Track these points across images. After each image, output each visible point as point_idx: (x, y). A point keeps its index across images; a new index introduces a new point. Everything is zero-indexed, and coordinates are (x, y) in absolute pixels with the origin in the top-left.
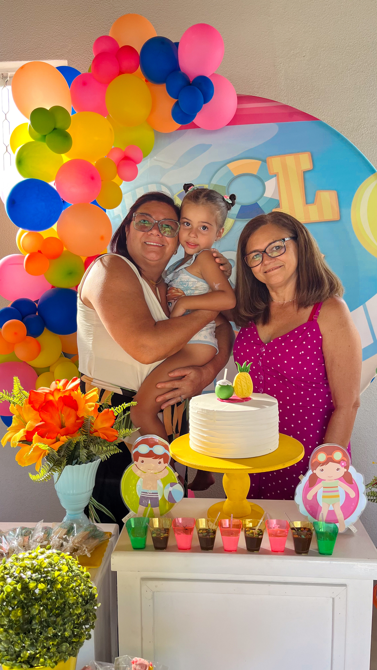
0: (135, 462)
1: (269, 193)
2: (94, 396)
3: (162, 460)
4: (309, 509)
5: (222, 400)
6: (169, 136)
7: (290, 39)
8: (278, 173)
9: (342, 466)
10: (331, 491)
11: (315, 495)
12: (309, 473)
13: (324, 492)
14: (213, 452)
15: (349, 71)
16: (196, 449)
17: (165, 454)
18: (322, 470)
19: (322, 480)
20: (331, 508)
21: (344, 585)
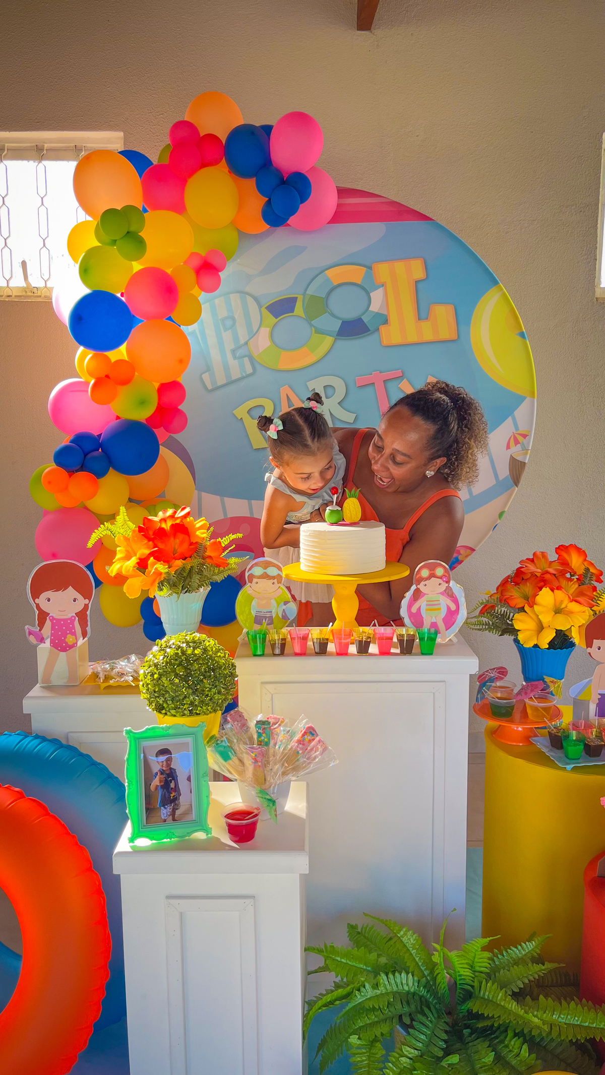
0: (249, 584)
1: (375, 307)
2: (204, 524)
3: (275, 581)
4: (413, 621)
5: (332, 524)
6: (259, 237)
7: (400, 114)
8: (386, 282)
9: (444, 581)
10: (432, 605)
11: (420, 608)
12: (414, 587)
13: (427, 605)
14: (325, 570)
15: (471, 156)
16: (308, 570)
17: (279, 575)
18: (425, 585)
19: (425, 594)
20: (434, 620)
21: (445, 681)
